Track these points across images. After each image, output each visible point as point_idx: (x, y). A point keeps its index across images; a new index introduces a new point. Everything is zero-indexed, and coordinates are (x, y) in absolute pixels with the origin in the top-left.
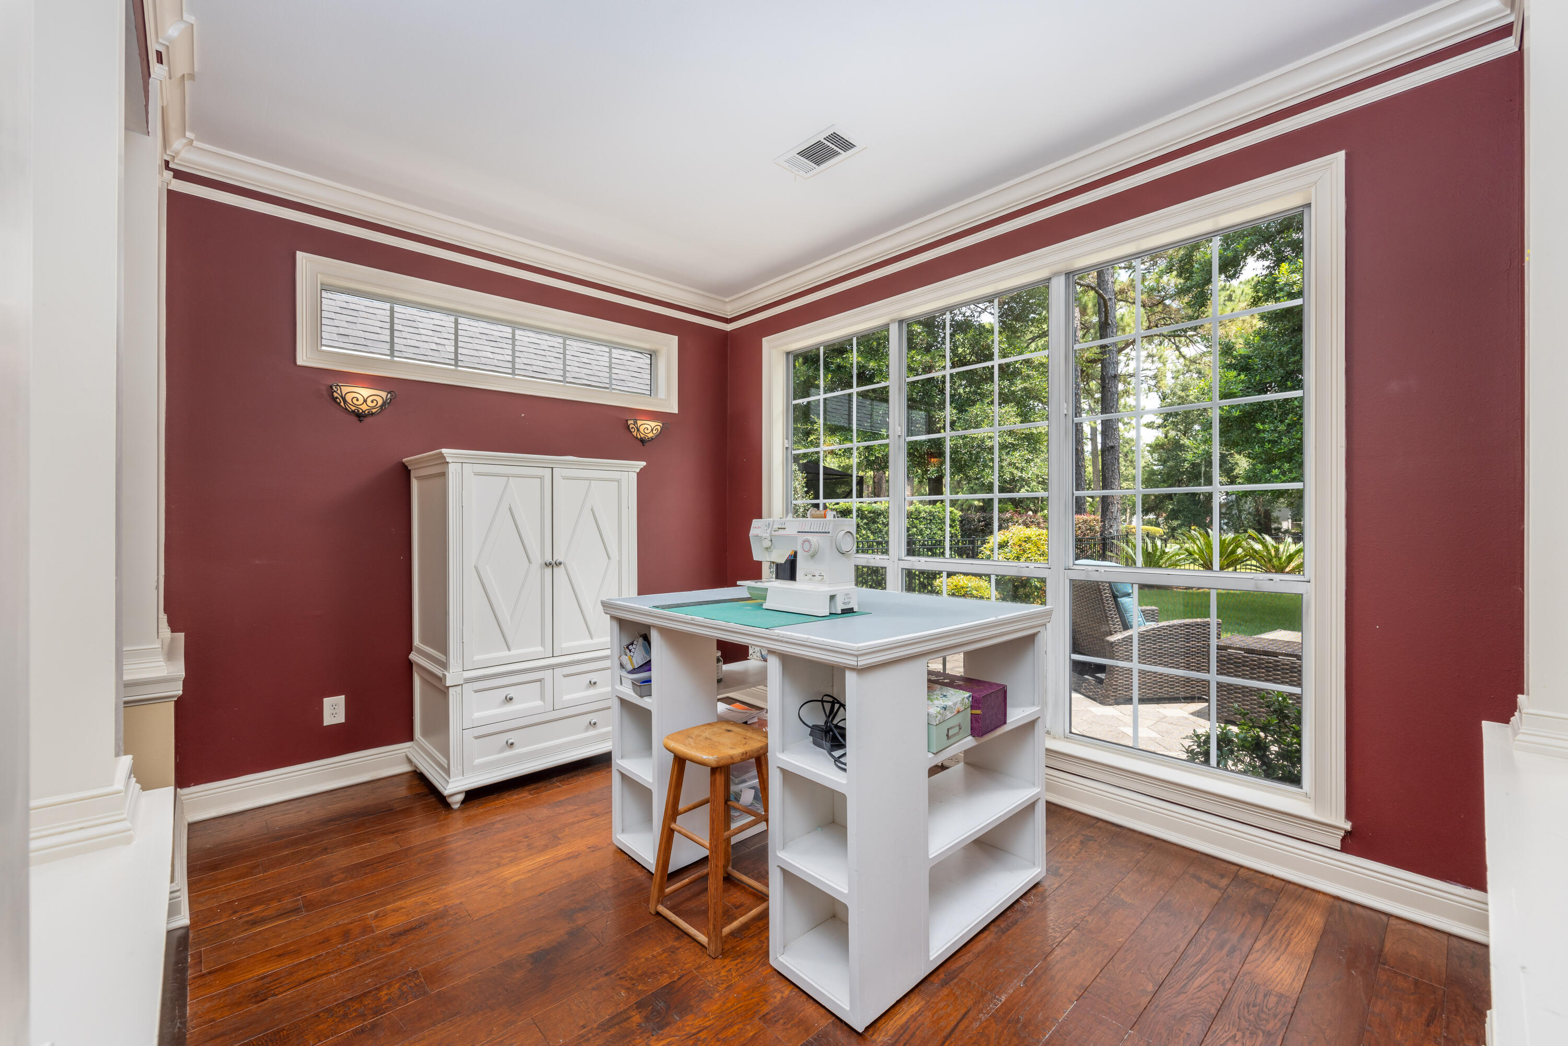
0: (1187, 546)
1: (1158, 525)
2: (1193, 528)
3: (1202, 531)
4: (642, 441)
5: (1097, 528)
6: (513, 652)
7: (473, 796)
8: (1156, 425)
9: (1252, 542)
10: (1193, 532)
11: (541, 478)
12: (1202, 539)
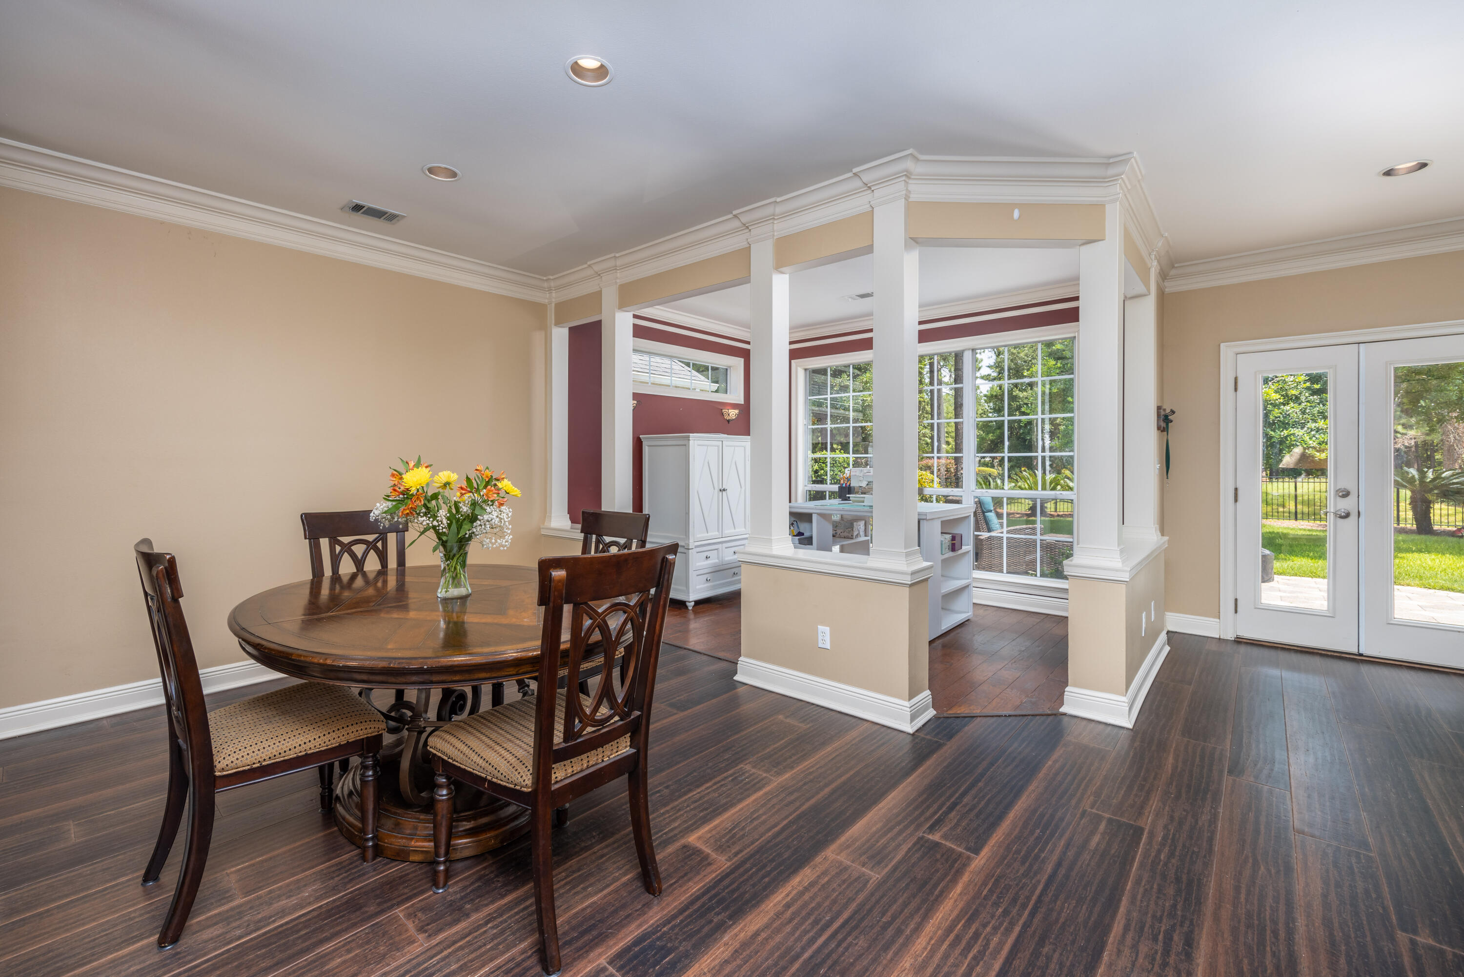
0: (1019, 484)
1: (993, 467)
2: (1023, 469)
3: (1031, 472)
4: (728, 421)
5: (952, 470)
6: (710, 534)
7: (698, 603)
8: (991, 377)
9: (1068, 481)
10: (1024, 473)
11: (718, 446)
12: (1031, 478)
